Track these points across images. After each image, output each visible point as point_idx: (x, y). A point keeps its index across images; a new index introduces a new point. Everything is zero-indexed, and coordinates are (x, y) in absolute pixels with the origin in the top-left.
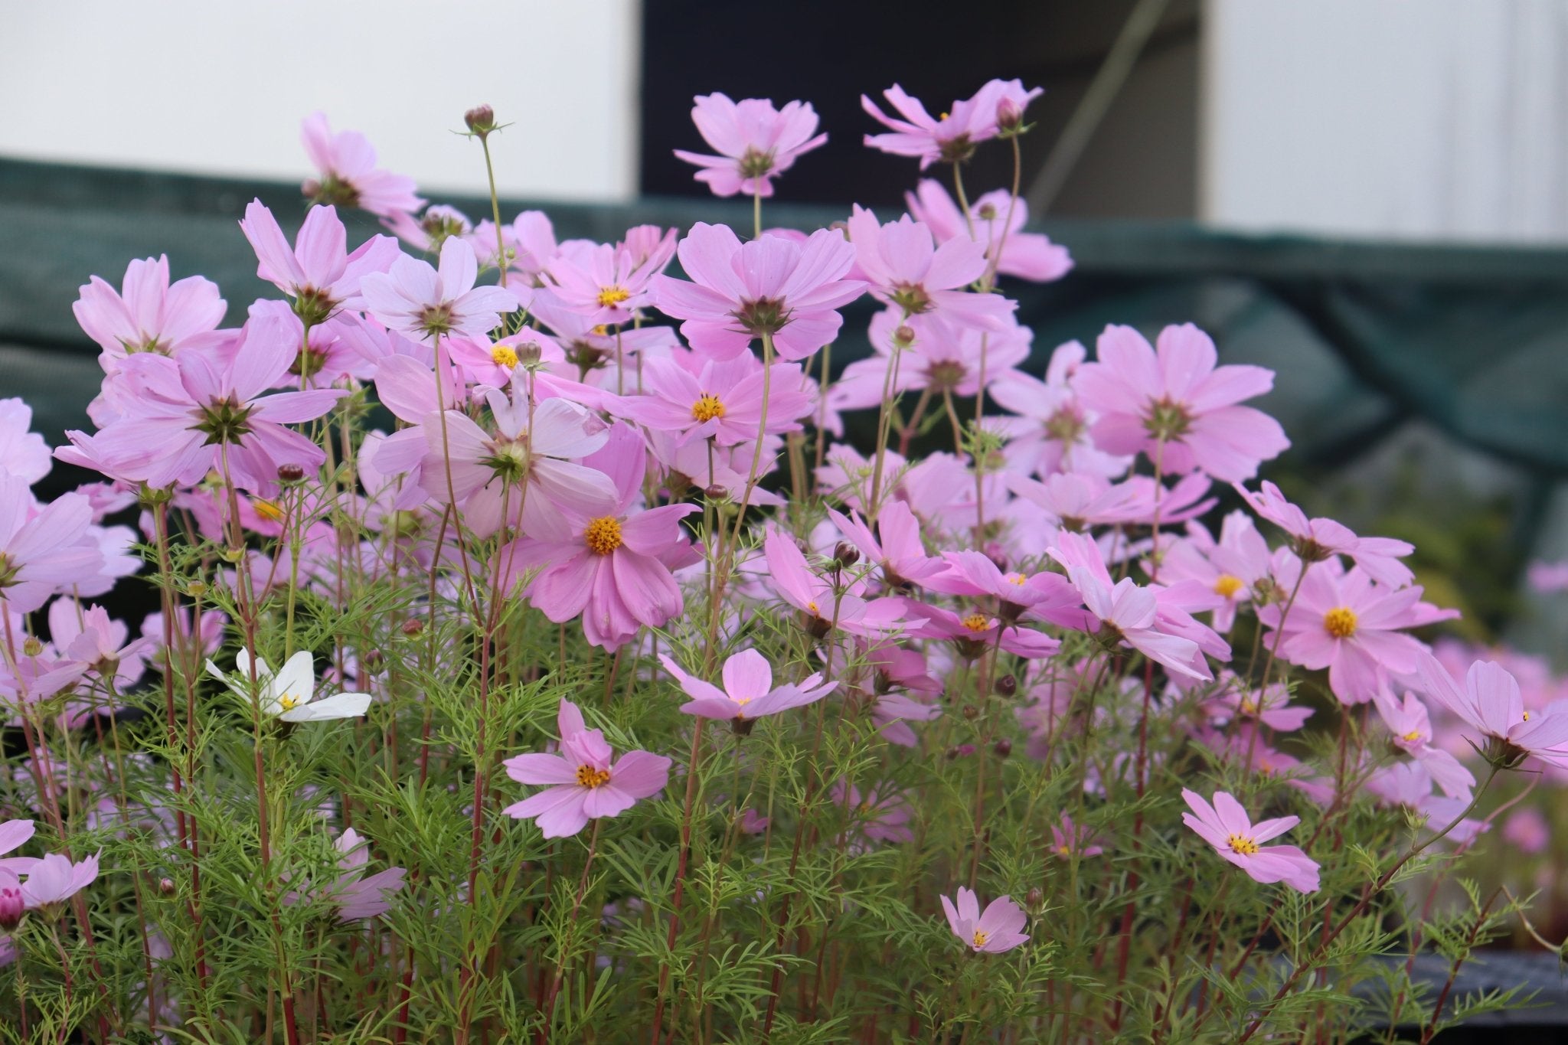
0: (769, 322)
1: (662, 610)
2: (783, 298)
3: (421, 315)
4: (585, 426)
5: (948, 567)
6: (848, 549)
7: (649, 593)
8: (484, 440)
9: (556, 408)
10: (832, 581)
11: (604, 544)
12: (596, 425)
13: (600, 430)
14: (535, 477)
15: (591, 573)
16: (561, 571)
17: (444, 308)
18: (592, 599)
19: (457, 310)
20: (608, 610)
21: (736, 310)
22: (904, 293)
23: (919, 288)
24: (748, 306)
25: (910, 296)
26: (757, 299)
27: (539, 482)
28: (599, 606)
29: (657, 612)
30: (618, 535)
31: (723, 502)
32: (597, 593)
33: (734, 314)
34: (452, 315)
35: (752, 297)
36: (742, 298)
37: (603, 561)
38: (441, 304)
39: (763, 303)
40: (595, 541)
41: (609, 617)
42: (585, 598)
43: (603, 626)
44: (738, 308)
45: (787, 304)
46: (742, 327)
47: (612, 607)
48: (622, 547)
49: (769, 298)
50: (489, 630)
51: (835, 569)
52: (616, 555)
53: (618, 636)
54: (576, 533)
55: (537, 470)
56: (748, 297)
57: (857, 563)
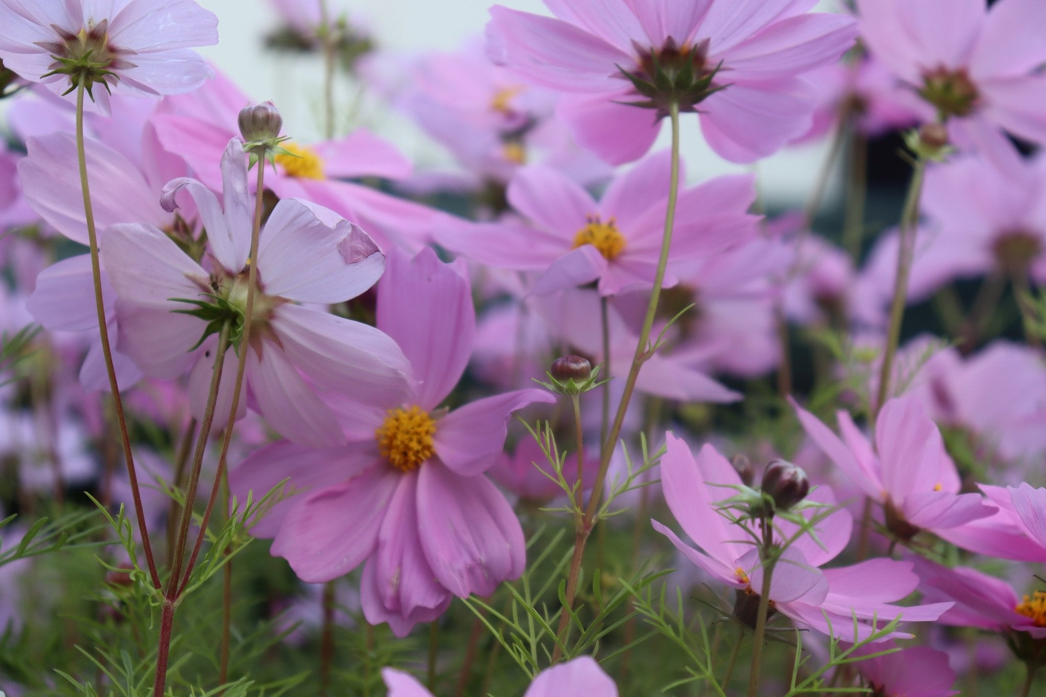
0: (681, 84)
1: (487, 567)
2: (706, 43)
3: (58, 49)
4: (342, 246)
5: (993, 511)
6: (786, 476)
7: (468, 539)
8: (191, 273)
9: (297, 217)
10: (758, 532)
11: (405, 454)
12: (360, 246)
13: (367, 255)
14: (276, 338)
15: (382, 502)
16: (331, 496)
17: (95, 36)
18: (377, 546)
19: (121, 39)
20: (400, 564)
21: (627, 67)
22: (938, 83)
23: (961, 76)
24: (647, 58)
25: (948, 87)
26: (658, 45)
27: (280, 344)
28: (387, 557)
29: (478, 571)
30: (429, 440)
31: (579, 385)
32: (387, 533)
33: (625, 75)
34: (112, 50)
35: (652, 42)
36: (635, 45)
37: (404, 484)
38: (86, 27)
39: (670, 53)
40: (390, 447)
41: (400, 576)
42: (366, 544)
43: (390, 592)
44: (632, 62)
45: (713, 54)
46: (640, 98)
47: (408, 560)
48: (434, 459)
49: (678, 41)
50: (172, 594)
51: (761, 512)
52: (424, 472)
53: (409, 610)
54: (364, 433)
55: (278, 325)
56: (645, 42)
57: (805, 502)
